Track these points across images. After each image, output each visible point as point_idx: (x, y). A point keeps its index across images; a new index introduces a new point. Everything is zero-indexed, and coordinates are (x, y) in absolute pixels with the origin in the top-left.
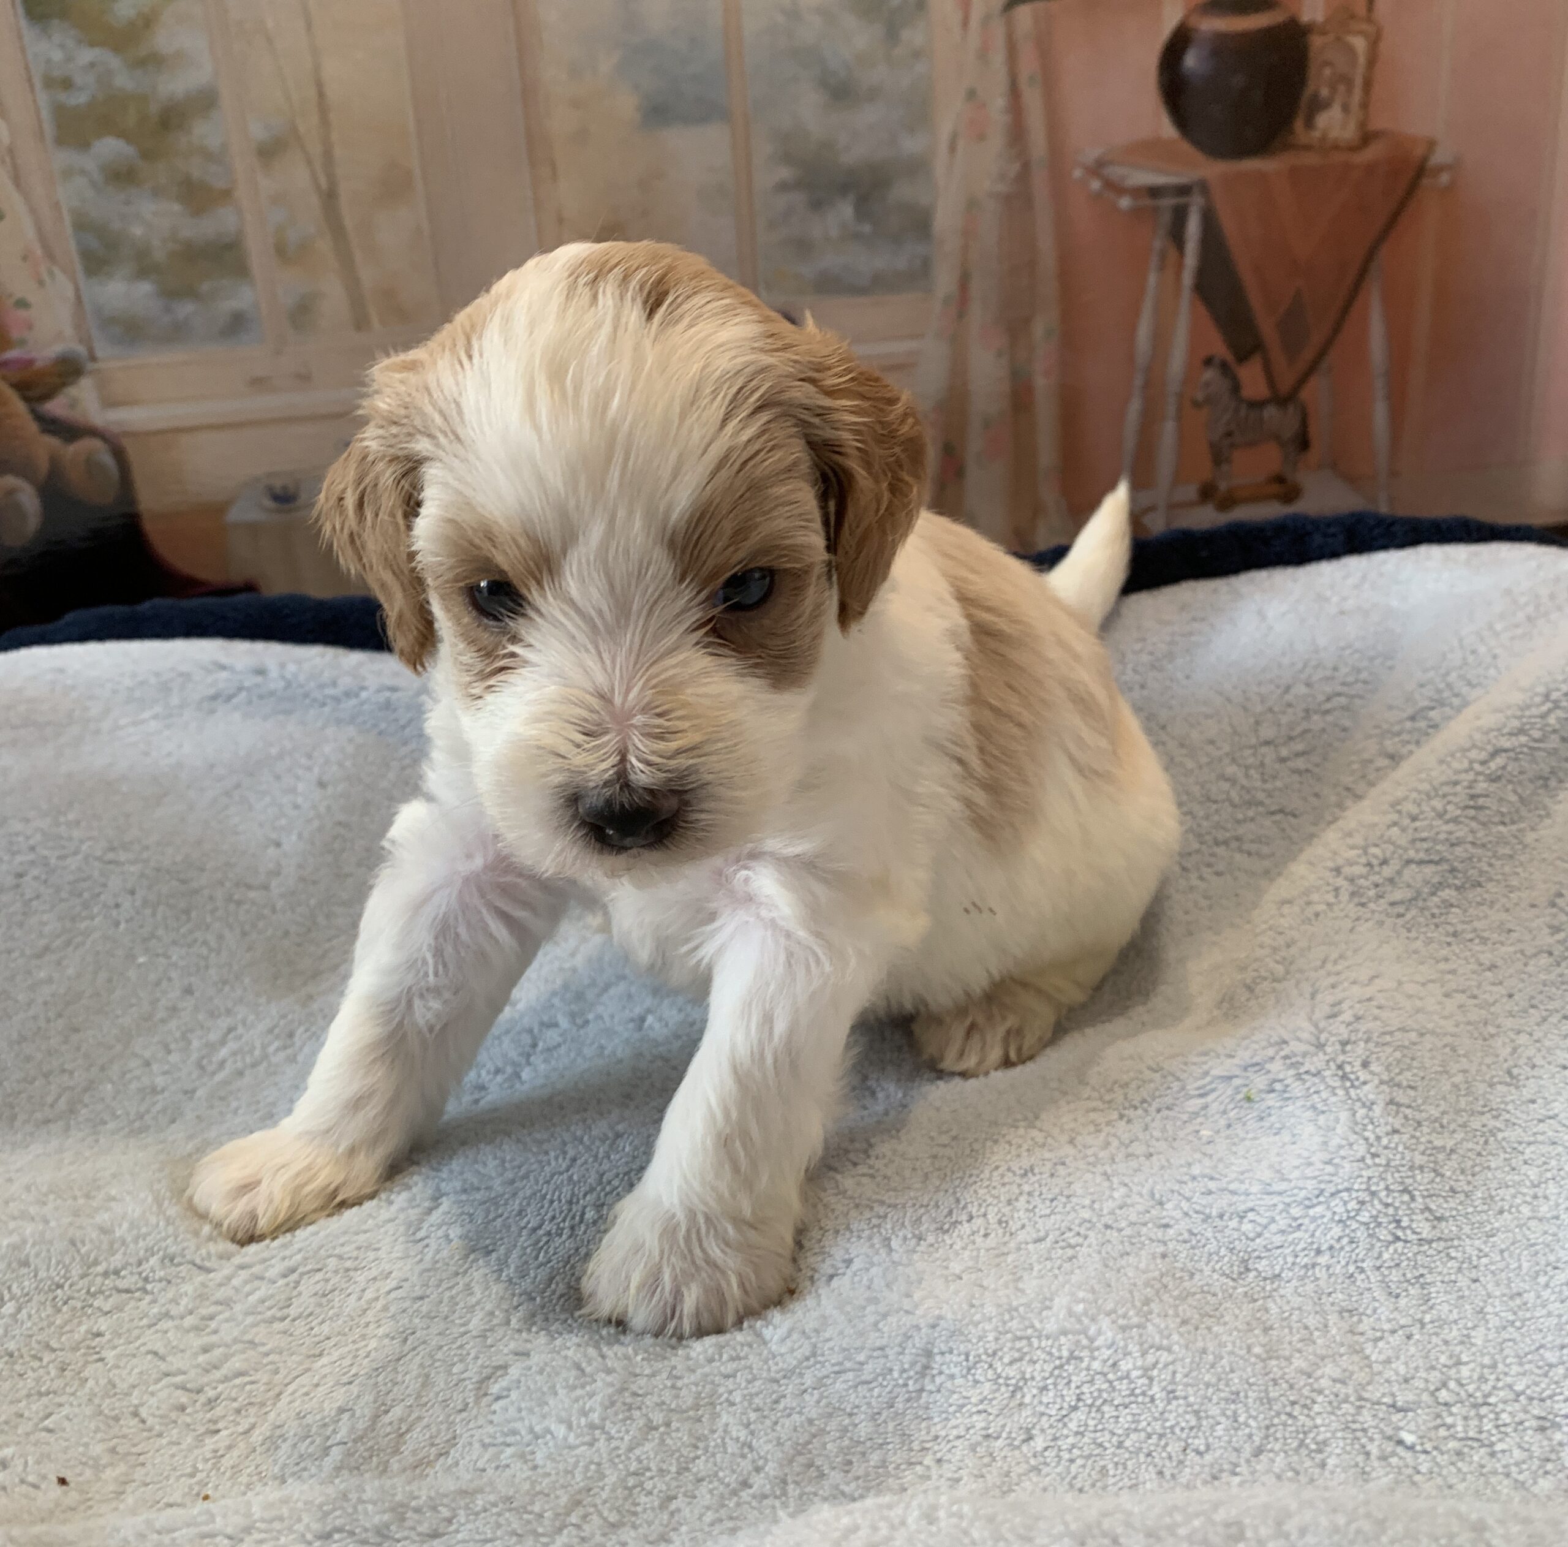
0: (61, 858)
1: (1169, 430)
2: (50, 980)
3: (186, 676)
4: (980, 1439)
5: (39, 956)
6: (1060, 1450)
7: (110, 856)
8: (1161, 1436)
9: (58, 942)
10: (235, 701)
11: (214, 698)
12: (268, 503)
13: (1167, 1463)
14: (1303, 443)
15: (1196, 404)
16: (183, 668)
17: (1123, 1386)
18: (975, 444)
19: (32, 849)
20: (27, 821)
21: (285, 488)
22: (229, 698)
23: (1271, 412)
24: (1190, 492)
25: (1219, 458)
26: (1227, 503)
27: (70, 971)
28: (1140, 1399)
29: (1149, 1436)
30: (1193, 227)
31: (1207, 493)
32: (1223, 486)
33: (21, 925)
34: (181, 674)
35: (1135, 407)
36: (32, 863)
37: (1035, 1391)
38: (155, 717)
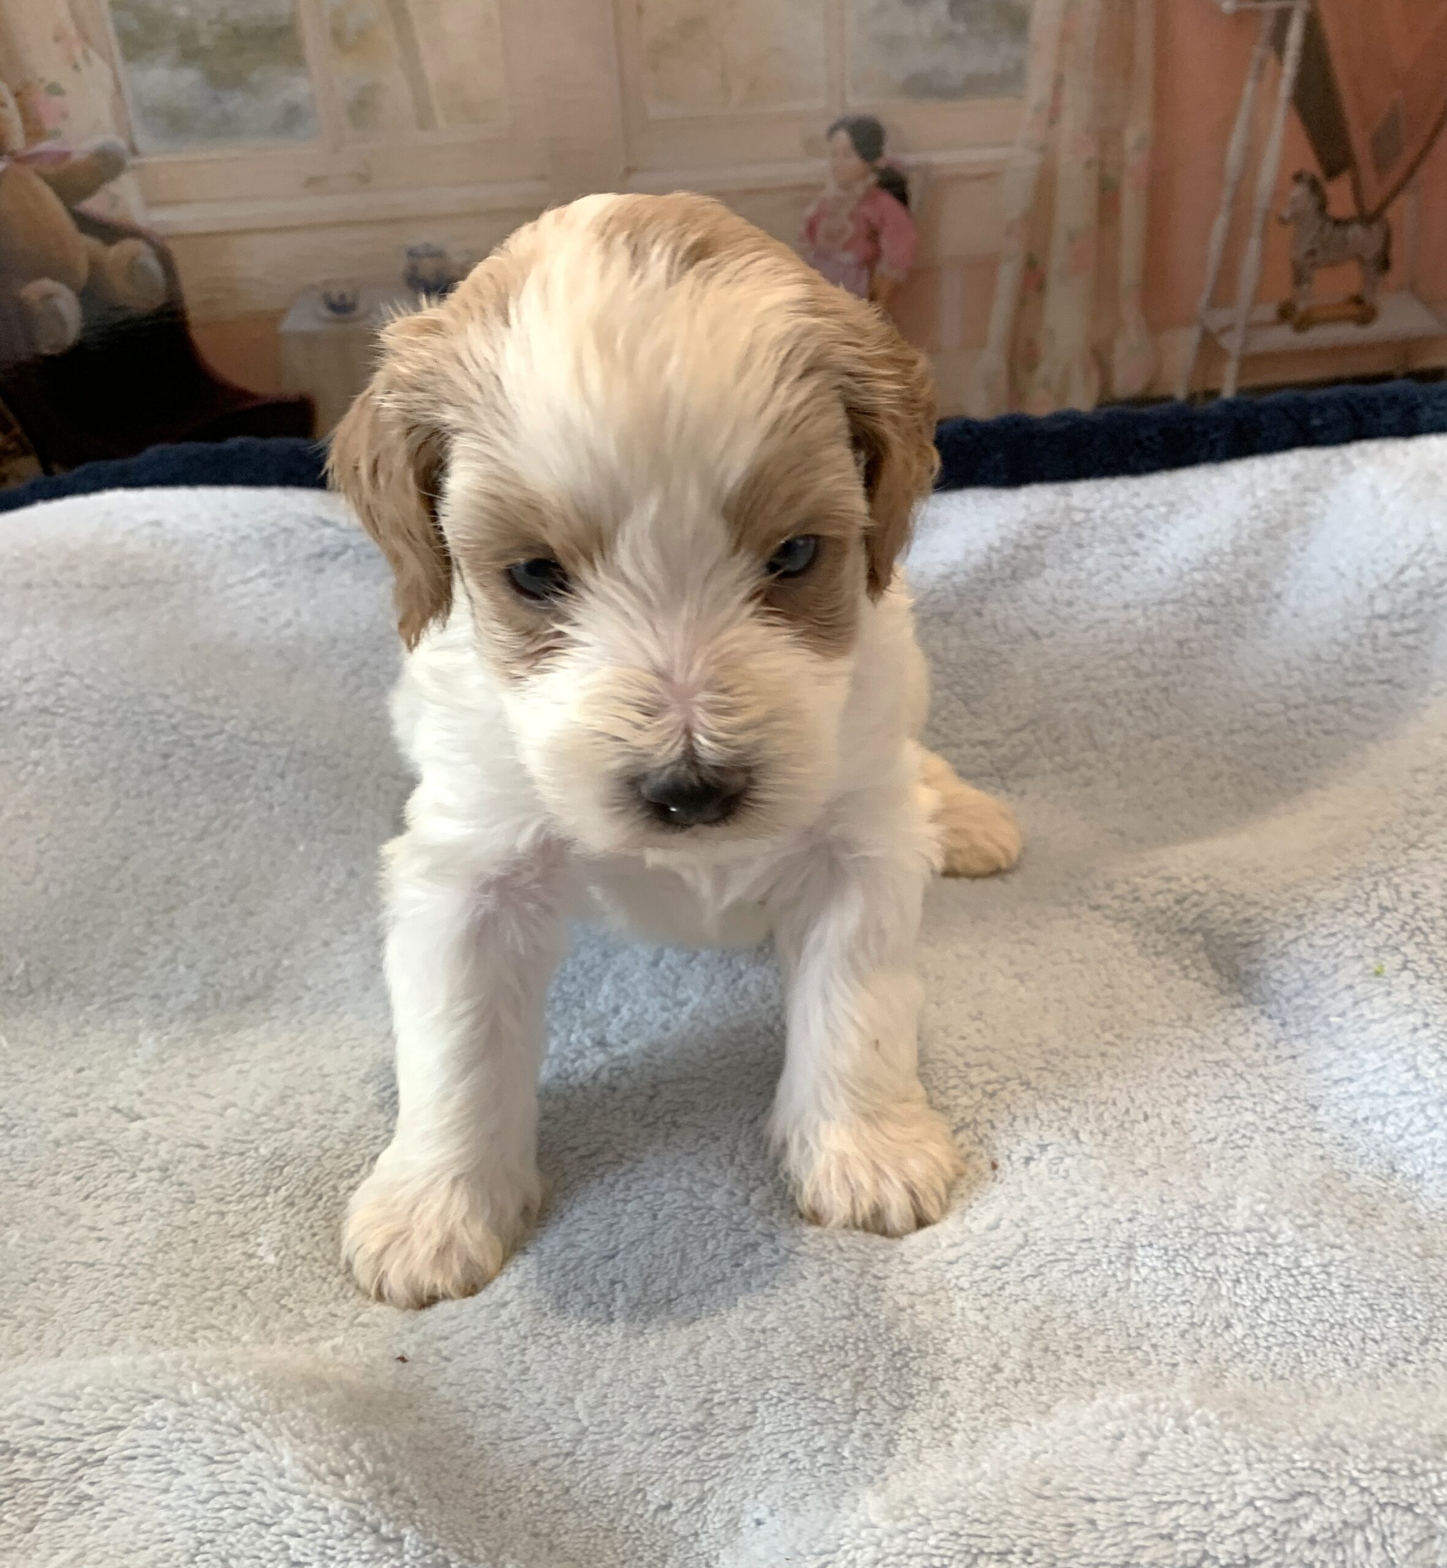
0: (208, 737)
1: (1253, 247)
2: (215, 864)
3: (288, 531)
4: (1187, 1327)
5: (199, 839)
6: (1257, 1337)
7: (255, 736)
8: (1342, 1326)
9: (216, 824)
10: (342, 558)
11: (321, 555)
12: (325, 313)
13: (1350, 1351)
14: (1384, 263)
15: (1283, 221)
16: (286, 523)
17: (1305, 1281)
18: (1058, 259)
19: (174, 727)
20: (166, 697)
21: (342, 297)
22: (338, 555)
23: (1356, 231)
24: (1269, 311)
25: (1299, 277)
26: (1304, 324)
27: (233, 855)
28: (1322, 1293)
29: (1332, 1326)
30: (1295, 34)
31: (1285, 313)
32: (1302, 306)
33: (175, 806)
34: (285, 530)
35: (1221, 223)
36: (176, 743)
37: (1230, 1284)
38: (263, 574)
